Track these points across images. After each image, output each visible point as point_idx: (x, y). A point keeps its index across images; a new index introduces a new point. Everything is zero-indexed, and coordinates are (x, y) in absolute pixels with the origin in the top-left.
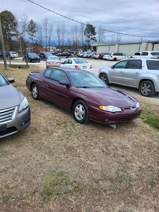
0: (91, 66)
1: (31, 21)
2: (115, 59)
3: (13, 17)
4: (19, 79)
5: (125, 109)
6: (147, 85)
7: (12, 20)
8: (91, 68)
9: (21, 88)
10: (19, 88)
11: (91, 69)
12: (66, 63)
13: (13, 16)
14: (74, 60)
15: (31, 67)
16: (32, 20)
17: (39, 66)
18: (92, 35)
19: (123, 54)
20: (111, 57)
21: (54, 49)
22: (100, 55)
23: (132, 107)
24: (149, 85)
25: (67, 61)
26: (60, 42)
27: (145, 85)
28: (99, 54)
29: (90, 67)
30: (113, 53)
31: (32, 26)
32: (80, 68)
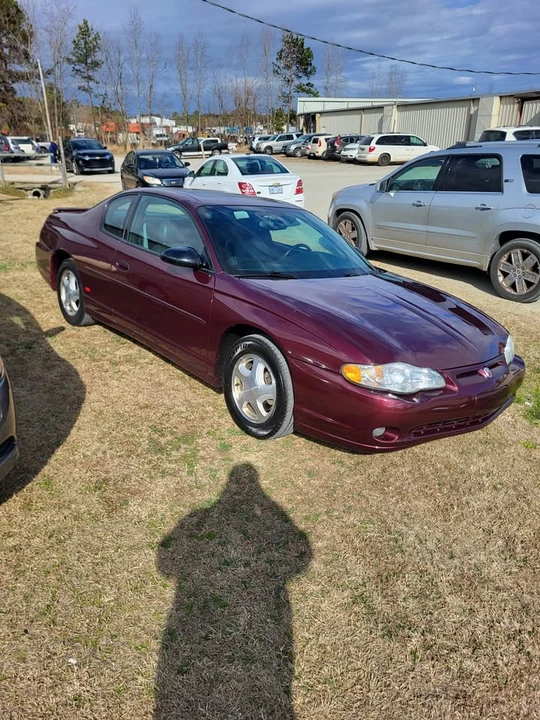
0: (300, 183)
1: (81, 23)
2: (385, 160)
3: (18, 11)
4: (25, 237)
5: (458, 377)
6: (525, 256)
7: (14, 23)
8: (299, 191)
9: (23, 274)
10: (17, 275)
11: (300, 196)
12: (207, 175)
13: (17, 7)
14: (234, 160)
15: (79, 192)
16: (85, 23)
17: (108, 188)
18: (300, 74)
19: (413, 140)
20: (371, 150)
21: (167, 127)
22: (331, 144)
23: (486, 364)
24: (532, 255)
25: (210, 166)
26: (188, 100)
27: (516, 255)
28: (326, 140)
29: (294, 187)
30: (377, 137)
31: (86, 43)
32: (259, 193)
